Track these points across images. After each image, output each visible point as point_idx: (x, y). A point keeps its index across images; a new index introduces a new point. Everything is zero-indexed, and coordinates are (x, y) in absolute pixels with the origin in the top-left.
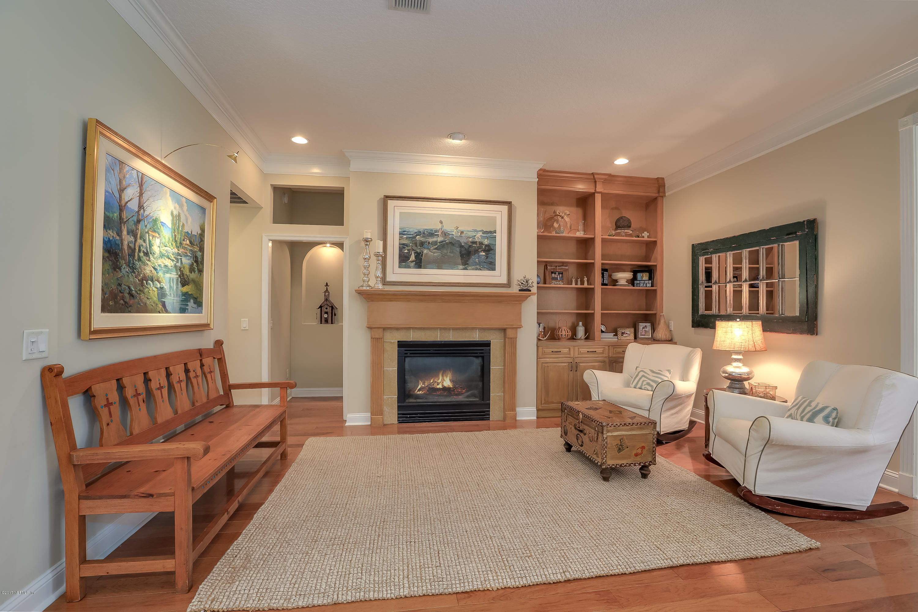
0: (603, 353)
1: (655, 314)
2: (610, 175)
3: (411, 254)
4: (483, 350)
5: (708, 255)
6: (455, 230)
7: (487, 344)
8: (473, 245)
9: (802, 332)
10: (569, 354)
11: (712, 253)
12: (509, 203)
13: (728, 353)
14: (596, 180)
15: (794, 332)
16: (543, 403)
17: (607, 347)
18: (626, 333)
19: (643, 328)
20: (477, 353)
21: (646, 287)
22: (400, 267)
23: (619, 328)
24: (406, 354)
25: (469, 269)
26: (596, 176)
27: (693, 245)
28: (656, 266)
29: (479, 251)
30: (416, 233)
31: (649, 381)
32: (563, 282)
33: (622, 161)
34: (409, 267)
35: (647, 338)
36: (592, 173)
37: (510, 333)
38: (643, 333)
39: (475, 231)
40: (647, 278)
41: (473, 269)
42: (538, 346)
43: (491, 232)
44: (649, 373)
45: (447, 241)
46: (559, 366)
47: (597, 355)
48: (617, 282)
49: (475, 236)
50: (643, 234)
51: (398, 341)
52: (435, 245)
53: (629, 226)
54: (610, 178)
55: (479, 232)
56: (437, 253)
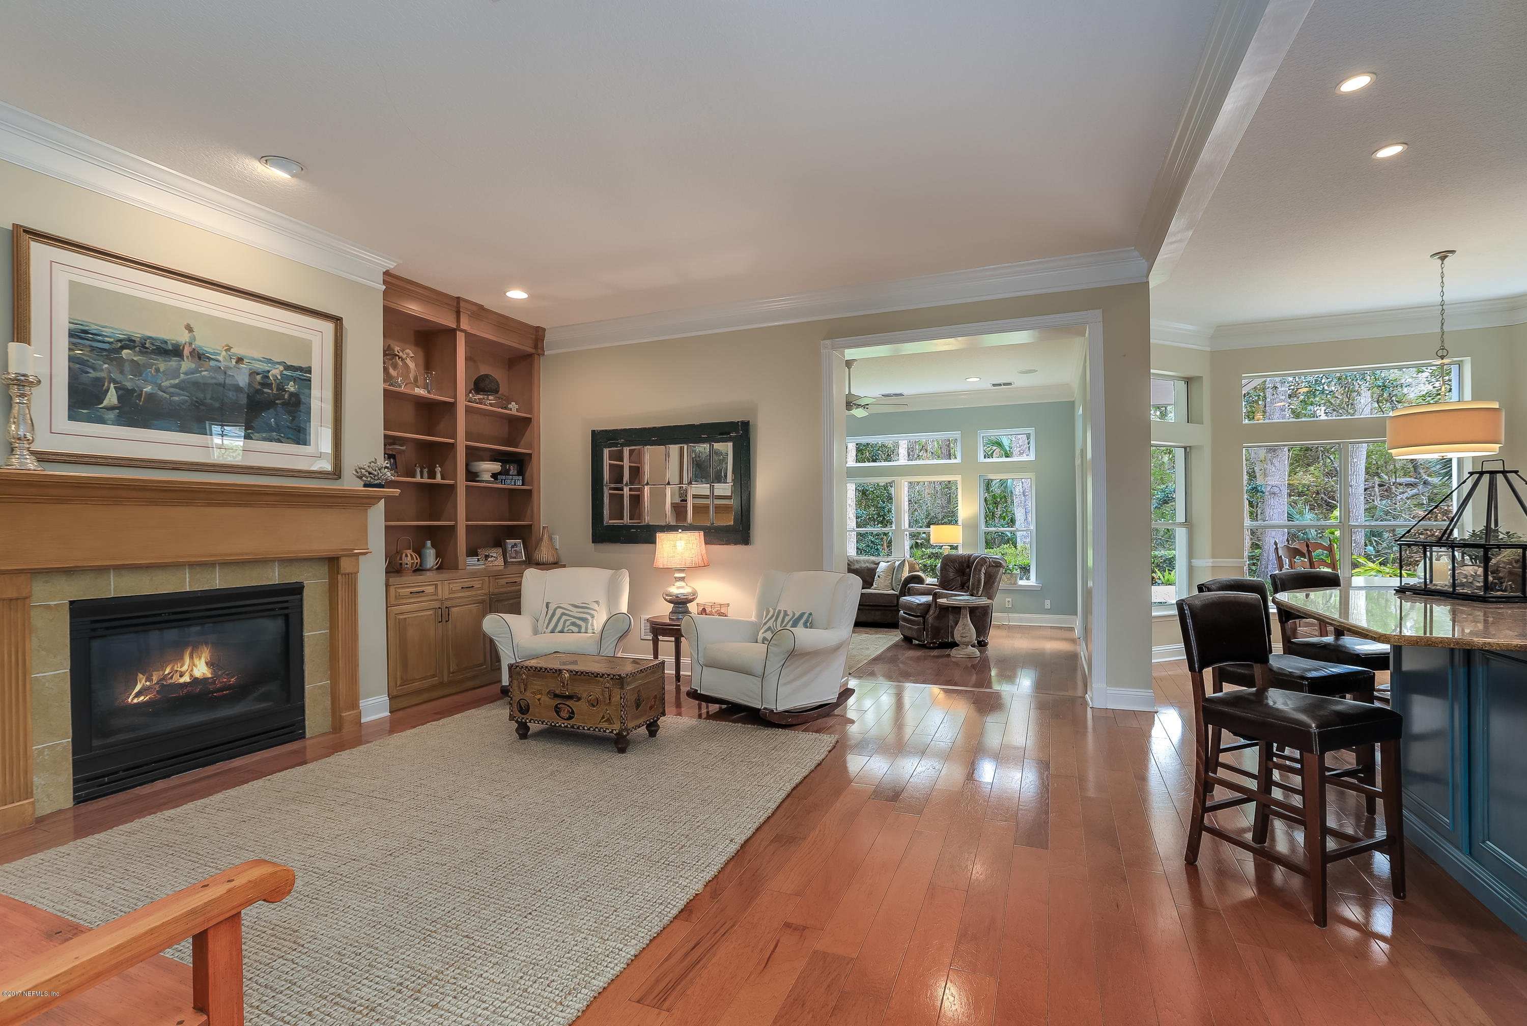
0: (481, 588)
1: (530, 526)
2: (481, 307)
3: (107, 391)
4: (287, 602)
5: (617, 447)
6: (224, 353)
7: (297, 590)
8: (266, 390)
9: (736, 543)
10: (436, 593)
11: (623, 445)
12: (337, 321)
13: (669, 571)
14: (461, 310)
15: (728, 543)
16: (398, 685)
17: (487, 579)
18: (492, 556)
19: (512, 547)
20: (272, 610)
21: (515, 485)
22: (71, 418)
23: (480, 548)
24: (93, 630)
25: (256, 438)
26: (462, 304)
27: (593, 432)
28: (530, 455)
29: (277, 404)
30: (120, 341)
31: (574, 620)
32: (397, 473)
33: (517, 294)
34: (101, 421)
35: (519, 562)
36: (458, 298)
37: (346, 565)
38: (514, 555)
39: (269, 361)
40: (515, 473)
41: (264, 439)
42: (387, 586)
43: (300, 369)
44: (570, 608)
45: (204, 373)
46: (422, 616)
47: (474, 593)
48: (478, 476)
49: (269, 372)
50: (510, 406)
51: (71, 603)
52: (174, 378)
53: (496, 391)
54: (480, 313)
55: (277, 366)
56: (179, 395)
